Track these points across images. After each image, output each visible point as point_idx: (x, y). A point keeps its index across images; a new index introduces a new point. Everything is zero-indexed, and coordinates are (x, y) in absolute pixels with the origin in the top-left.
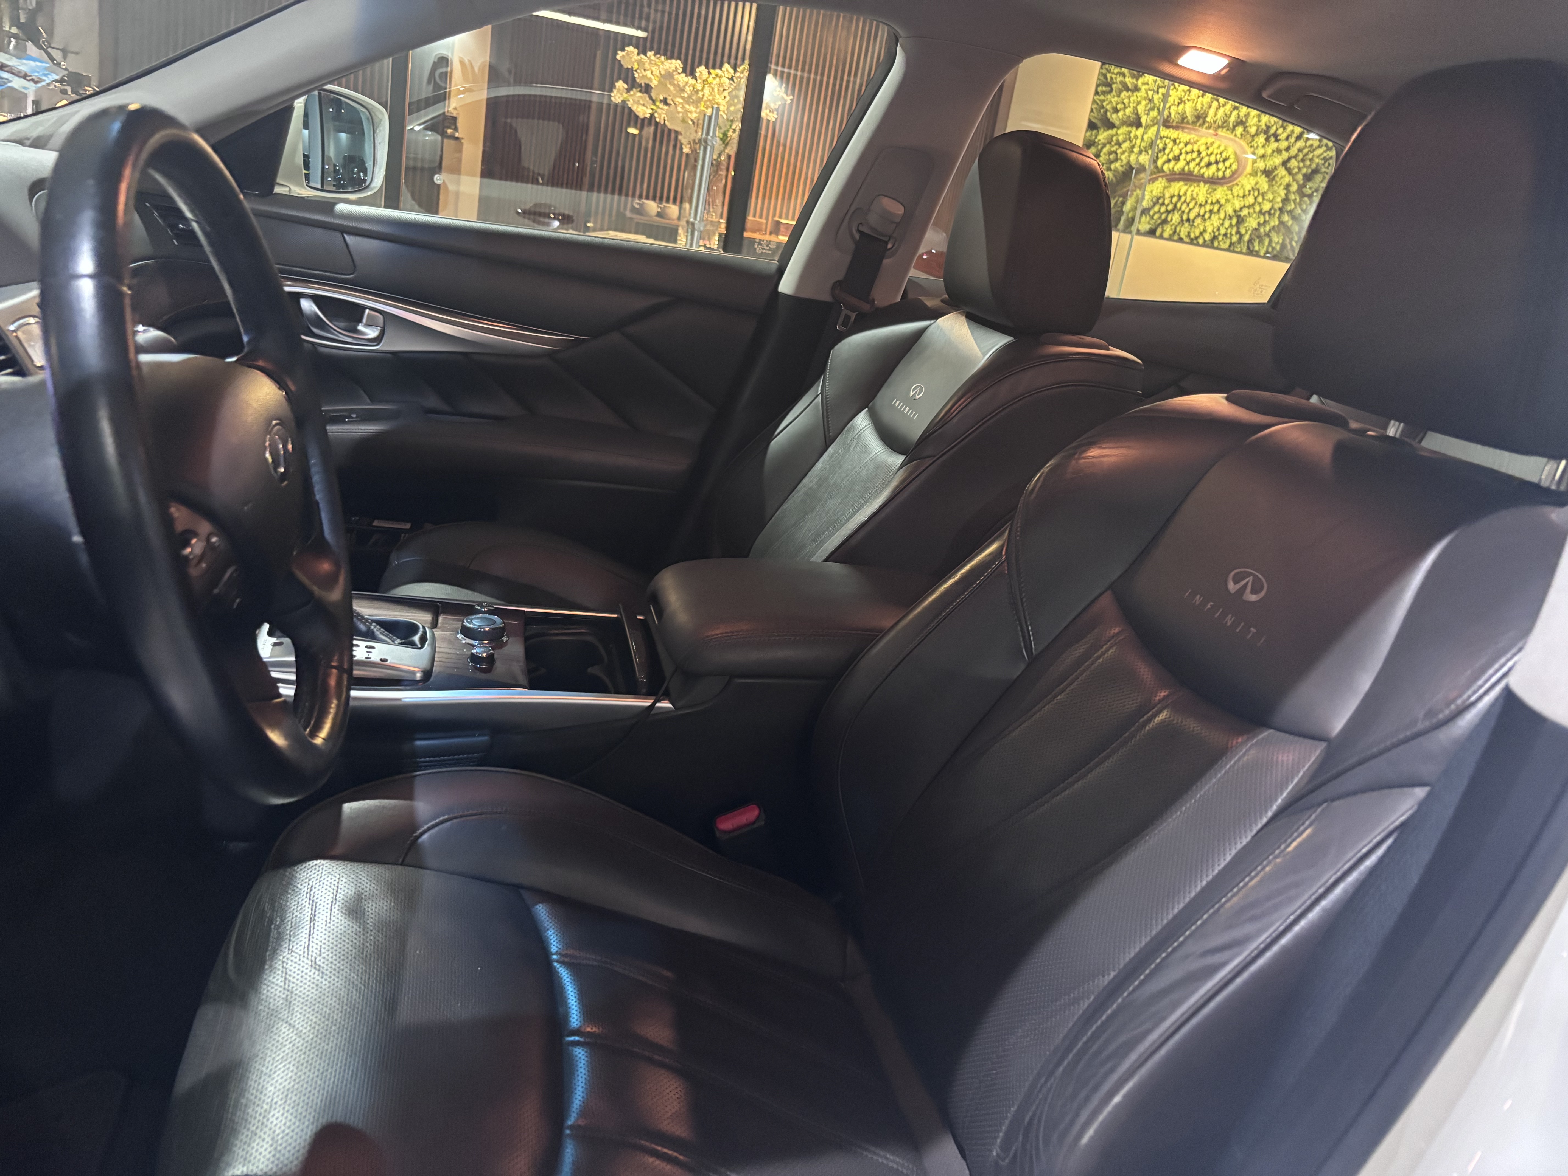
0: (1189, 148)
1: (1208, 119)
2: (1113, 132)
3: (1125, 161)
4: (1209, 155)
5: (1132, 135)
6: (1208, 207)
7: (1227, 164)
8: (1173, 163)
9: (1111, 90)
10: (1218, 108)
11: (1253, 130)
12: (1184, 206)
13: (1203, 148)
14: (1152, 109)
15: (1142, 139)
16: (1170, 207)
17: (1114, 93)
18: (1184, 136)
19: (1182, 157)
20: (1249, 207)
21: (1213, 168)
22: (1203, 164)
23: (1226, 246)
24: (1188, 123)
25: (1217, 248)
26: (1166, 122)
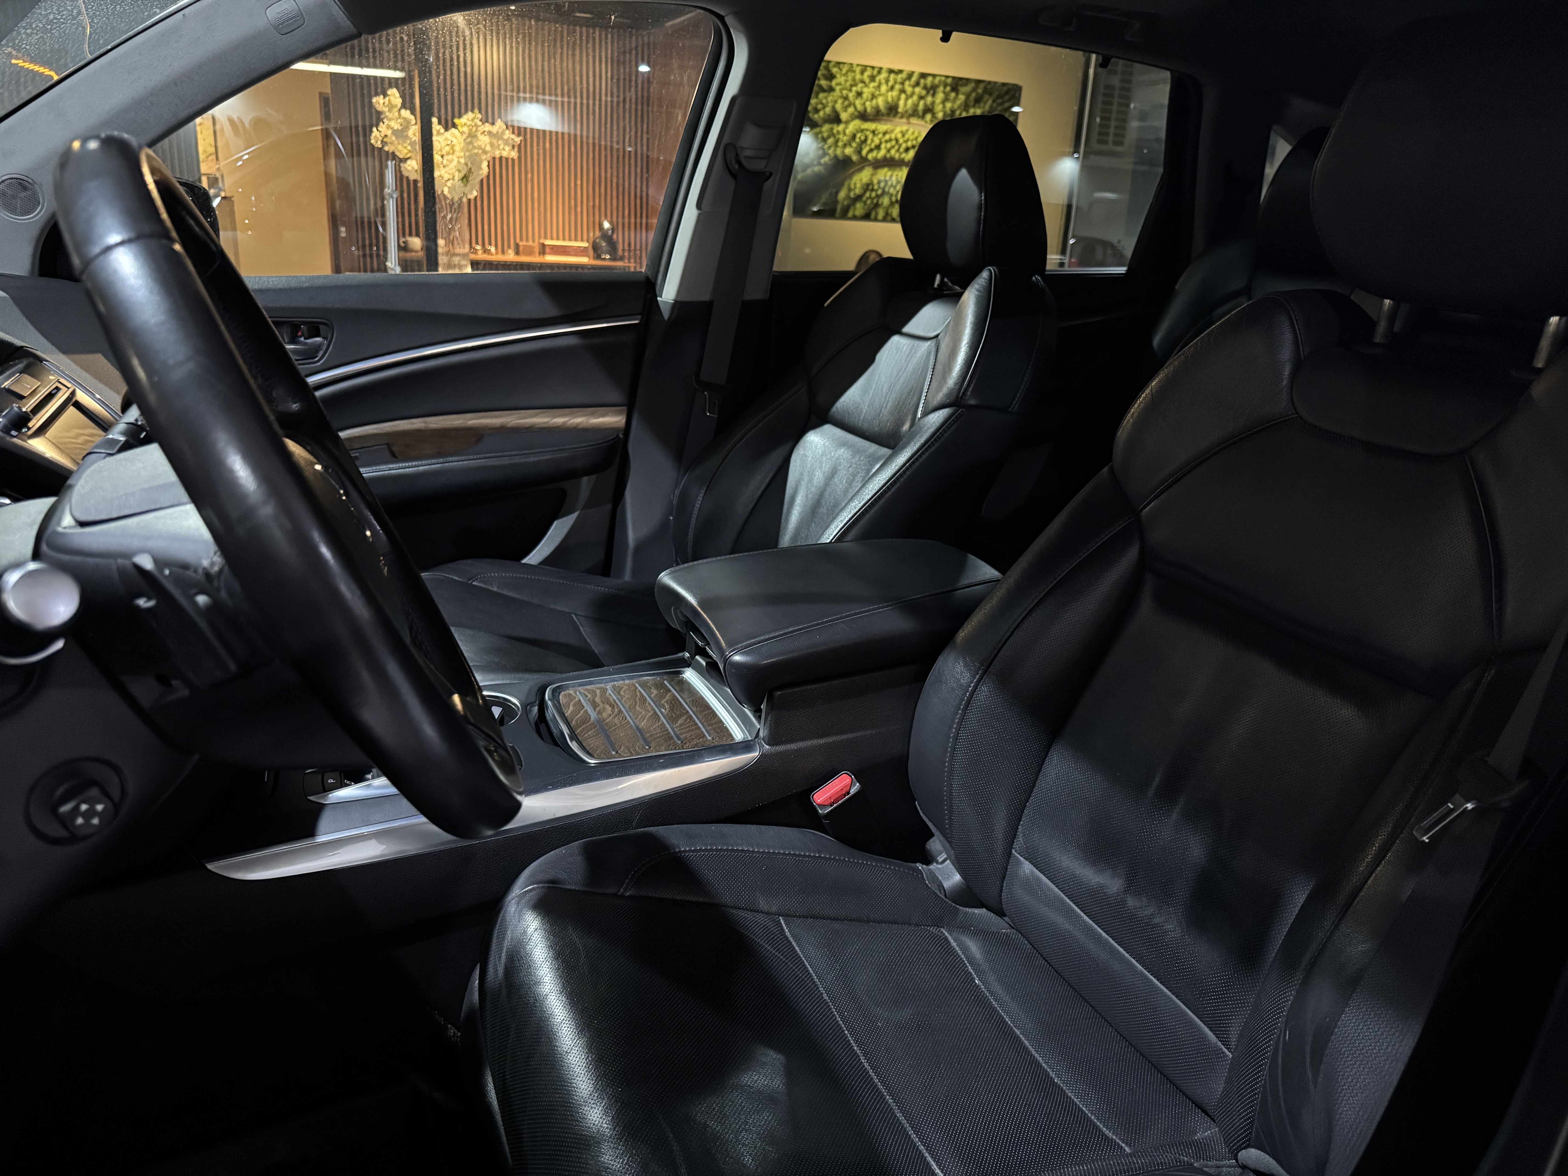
0: (887, 137)
1: (899, 110)
2: (817, 130)
3: (832, 155)
4: (906, 141)
5: (835, 131)
10: (907, 100)
13: (899, 136)
14: (849, 105)
15: (844, 133)
16: (880, 192)
18: (882, 127)
19: (883, 146)
22: (902, 150)
24: (883, 115)
26: (863, 116)
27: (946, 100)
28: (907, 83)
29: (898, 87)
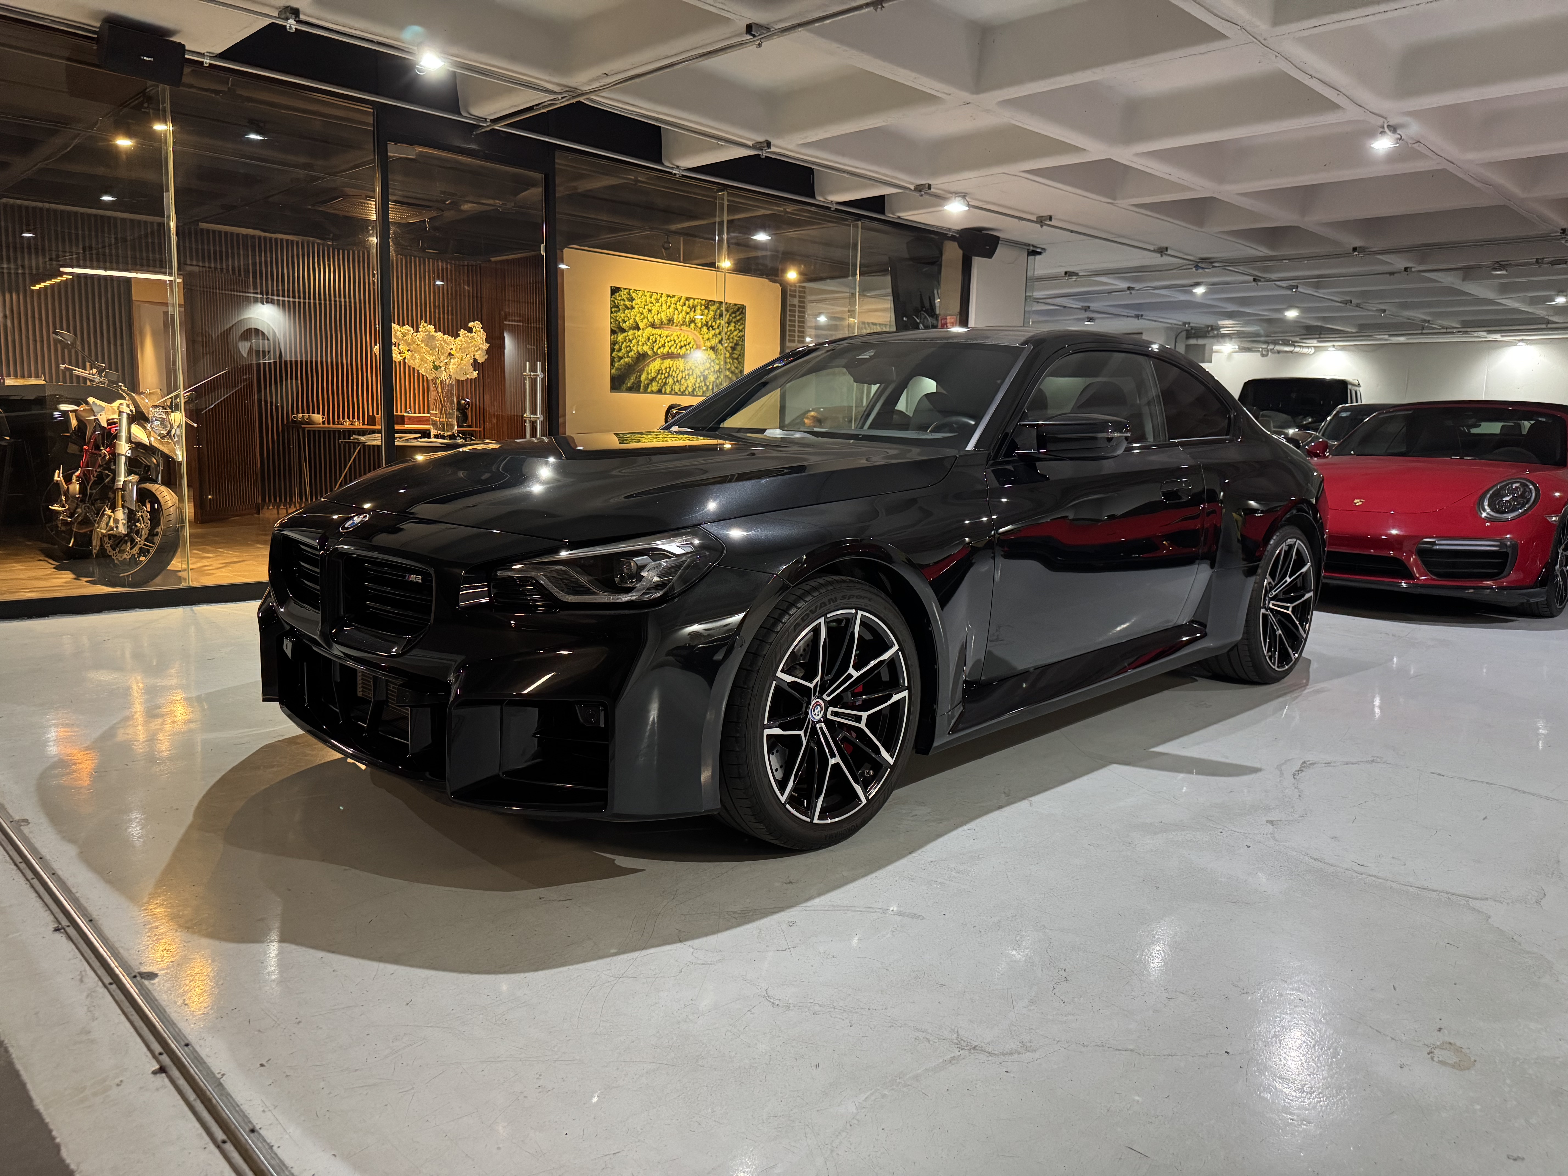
0: (669, 339)
1: (675, 321)
2: (626, 334)
3: (636, 351)
4: (680, 342)
5: (636, 335)
6: (686, 372)
7: (691, 345)
8: (662, 348)
9: (619, 310)
10: (679, 314)
11: (699, 325)
12: (674, 372)
13: (676, 338)
14: (644, 318)
15: (642, 336)
16: (666, 375)
17: (621, 311)
18: (665, 332)
19: (666, 345)
20: (708, 369)
21: (684, 348)
22: (678, 347)
23: (700, 394)
24: (665, 324)
25: (696, 396)
26: (653, 325)
28: (678, 303)
29: (673, 306)
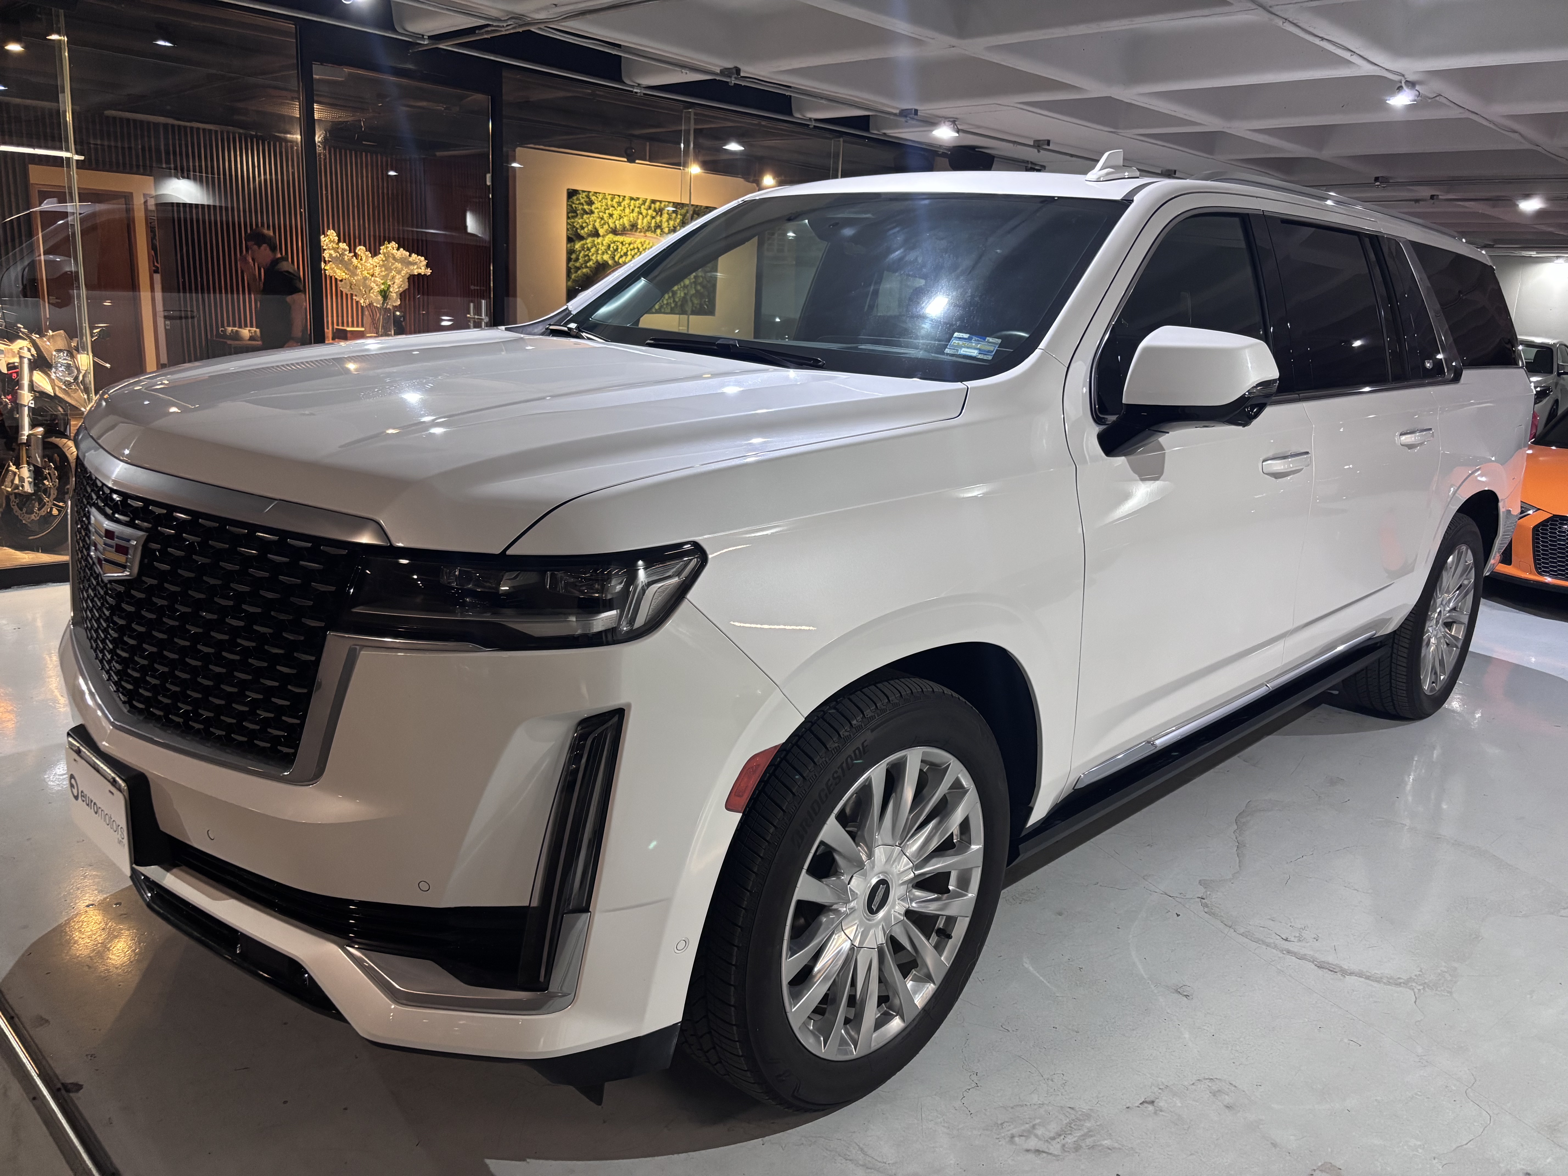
0: (632, 246)
1: (639, 227)
2: (583, 242)
3: (595, 260)
5: (596, 243)
8: (624, 257)
9: (577, 215)
10: (643, 219)
11: (666, 230)
13: (640, 246)
14: (604, 224)
15: (602, 244)
17: (579, 217)
18: (627, 239)
19: (629, 253)
24: (627, 230)
26: (614, 232)
27: (670, 219)
28: (643, 207)
29: (637, 210)
